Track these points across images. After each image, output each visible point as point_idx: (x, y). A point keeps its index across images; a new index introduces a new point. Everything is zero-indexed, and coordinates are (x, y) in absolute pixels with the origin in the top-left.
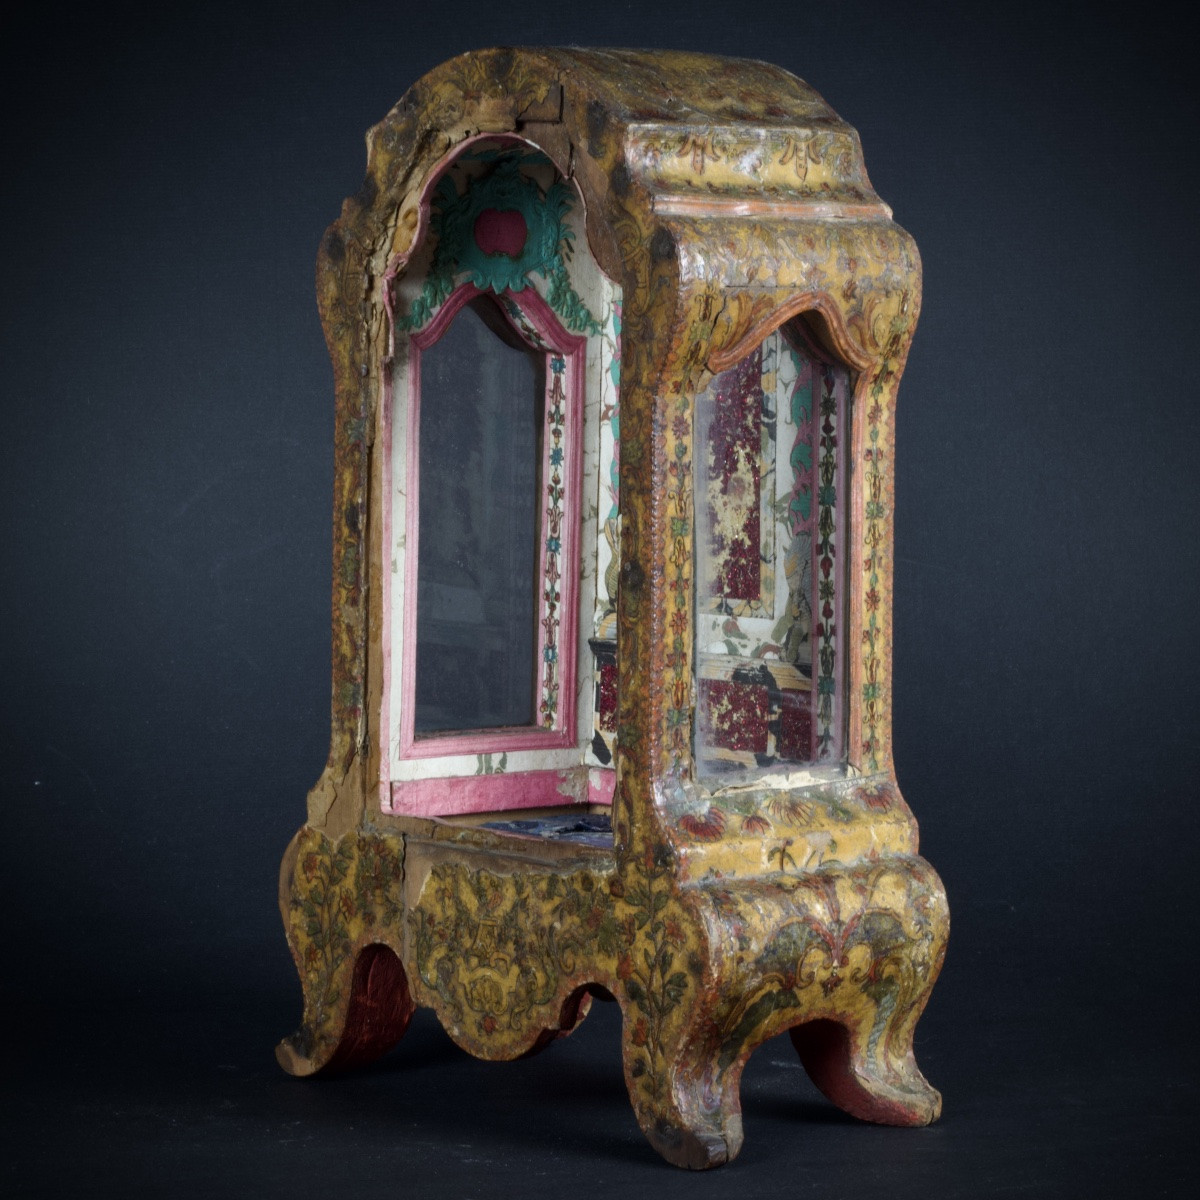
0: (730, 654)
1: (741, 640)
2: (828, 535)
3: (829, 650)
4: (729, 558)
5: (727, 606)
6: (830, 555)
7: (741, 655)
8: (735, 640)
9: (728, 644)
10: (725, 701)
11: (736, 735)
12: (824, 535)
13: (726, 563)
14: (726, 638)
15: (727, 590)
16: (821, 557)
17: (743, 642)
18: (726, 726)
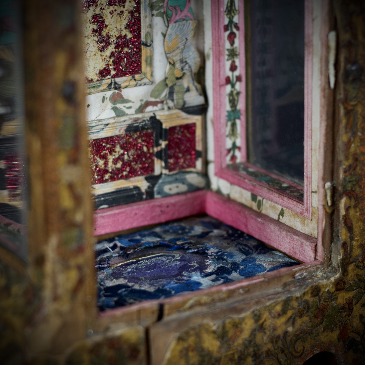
0: (118, 116)
1: (125, 104)
2: (233, 17)
3: (235, 92)
4: (114, 50)
5: (115, 83)
6: (234, 30)
7: (127, 115)
8: (119, 106)
9: (115, 109)
10: (118, 148)
11: (128, 169)
12: (230, 18)
13: (112, 54)
14: (113, 106)
15: (113, 72)
16: (228, 33)
17: (128, 105)
18: (119, 165)
